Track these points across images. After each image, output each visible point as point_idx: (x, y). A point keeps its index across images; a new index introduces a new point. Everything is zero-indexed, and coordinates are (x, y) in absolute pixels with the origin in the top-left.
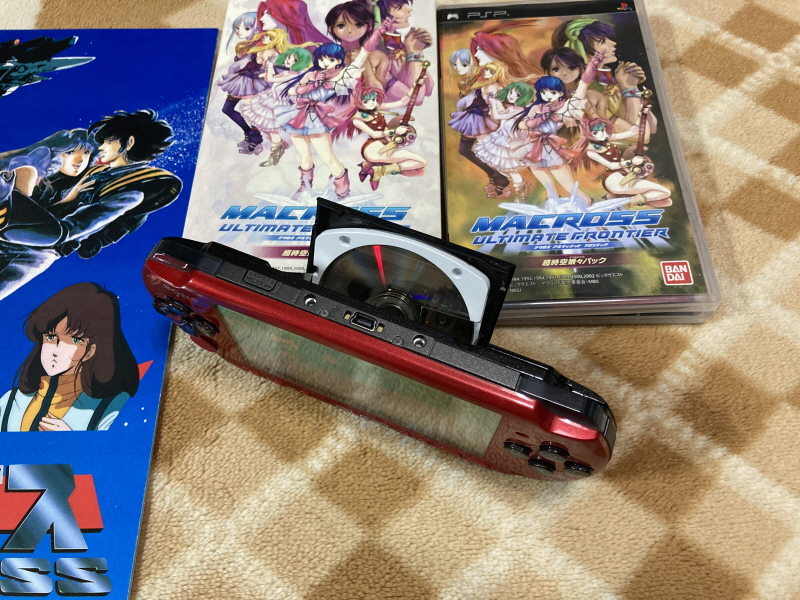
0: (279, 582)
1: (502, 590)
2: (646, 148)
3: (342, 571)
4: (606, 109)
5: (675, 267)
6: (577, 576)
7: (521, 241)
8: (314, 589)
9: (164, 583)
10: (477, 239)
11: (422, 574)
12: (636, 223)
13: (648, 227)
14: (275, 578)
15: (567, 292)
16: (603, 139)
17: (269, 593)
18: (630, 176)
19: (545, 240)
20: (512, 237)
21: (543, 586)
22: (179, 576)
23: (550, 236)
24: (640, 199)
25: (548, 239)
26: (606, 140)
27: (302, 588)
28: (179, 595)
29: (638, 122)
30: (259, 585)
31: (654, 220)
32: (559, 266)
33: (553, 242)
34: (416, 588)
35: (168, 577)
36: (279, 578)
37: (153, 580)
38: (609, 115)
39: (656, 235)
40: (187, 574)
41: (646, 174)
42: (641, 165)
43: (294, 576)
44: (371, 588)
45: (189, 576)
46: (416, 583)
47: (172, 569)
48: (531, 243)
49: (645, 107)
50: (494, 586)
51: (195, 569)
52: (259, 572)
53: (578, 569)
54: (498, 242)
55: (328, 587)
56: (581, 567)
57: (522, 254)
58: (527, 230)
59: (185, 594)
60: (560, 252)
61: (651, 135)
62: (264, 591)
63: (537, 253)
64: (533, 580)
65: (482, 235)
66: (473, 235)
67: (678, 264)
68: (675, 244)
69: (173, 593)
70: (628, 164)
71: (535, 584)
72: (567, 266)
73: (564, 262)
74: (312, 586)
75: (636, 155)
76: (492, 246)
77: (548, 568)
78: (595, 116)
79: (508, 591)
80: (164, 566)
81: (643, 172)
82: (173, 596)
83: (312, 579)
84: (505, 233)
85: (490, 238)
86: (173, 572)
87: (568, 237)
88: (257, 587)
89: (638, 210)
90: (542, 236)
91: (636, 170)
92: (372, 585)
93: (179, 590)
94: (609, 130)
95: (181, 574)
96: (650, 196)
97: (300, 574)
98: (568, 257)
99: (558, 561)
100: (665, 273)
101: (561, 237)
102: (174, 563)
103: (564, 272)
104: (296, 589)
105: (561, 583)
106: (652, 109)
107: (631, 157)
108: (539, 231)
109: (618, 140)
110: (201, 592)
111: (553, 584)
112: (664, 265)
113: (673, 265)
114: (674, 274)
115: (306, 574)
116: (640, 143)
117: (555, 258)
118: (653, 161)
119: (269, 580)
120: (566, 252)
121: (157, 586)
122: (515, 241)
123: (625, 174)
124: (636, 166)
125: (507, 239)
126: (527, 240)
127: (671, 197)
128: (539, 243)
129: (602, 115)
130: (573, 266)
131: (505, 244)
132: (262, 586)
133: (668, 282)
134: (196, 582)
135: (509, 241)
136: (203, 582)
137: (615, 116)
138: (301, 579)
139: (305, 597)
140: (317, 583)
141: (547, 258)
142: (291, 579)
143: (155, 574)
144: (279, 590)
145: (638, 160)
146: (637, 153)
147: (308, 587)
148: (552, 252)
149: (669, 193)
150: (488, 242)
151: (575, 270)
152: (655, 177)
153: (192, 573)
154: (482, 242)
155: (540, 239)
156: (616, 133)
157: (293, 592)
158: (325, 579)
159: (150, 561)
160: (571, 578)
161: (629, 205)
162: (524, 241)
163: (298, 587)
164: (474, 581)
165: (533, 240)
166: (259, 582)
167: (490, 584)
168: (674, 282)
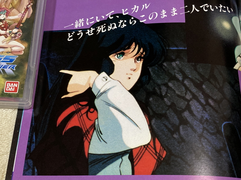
2: (21, 25)
4: (10, 3)
5: (12, 84)
12: (3, 61)
13: (7, 64)
16: (3, 19)
18: (9, 38)
24: (9, 50)
26: (4, 19)
29: (23, 12)
31: (11, 61)
38: (11, 6)
39: (9, 68)
41: (17, 38)
42: (16, 33)
49: (29, 4)
61: (27, 19)
67: (14, 83)
68: (17, 73)
70: (10, 32)
75: (15, 28)
78: (4, 6)
81: (15, 37)
89: (6, 55)
91: (13, 35)
94: (8, 14)
96: (14, 49)
100: (6, 87)
106: (32, 6)
107: (12, 29)
109: (10, 20)
112: (7, 83)
113: (11, 83)
114: (10, 87)
116: (20, 22)
118: (22, 32)
123: (6, 37)
124: (13, 34)
127: (24, 50)
129: (7, 7)
133: (6, 91)
137: (13, 8)
145: (15, 31)
146: (16, 27)
149: (24, 48)
152: (20, 40)
156: (10, 16)
161: (2, 52)
168: (9, 91)
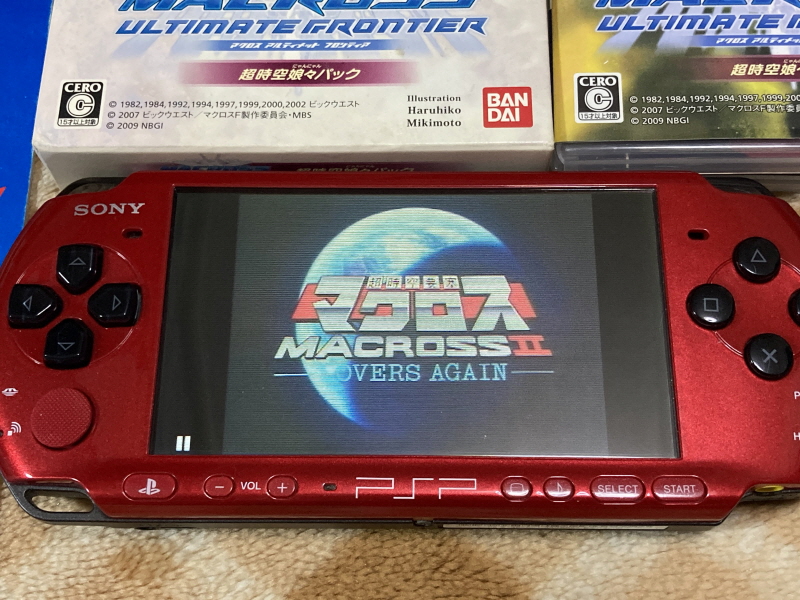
0: (240, 571)
1: (646, 587)
3: (354, 550)
6: (785, 564)
7: (690, 26)
8: (304, 583)
9: (35, 573)
10: (607, 20)
11: (499, 558)
14: (233, 564)
15: (775, 126)
17: (223, 589)
19: (736, 28)
20: (674, 19)
21: (723, 580)
22: (60, 562)
23: (747, 20)
25: (744, 26)
27: (282, 581)
28: (61, 593)
30: (205, 576)
32: (763, 77)
33: (752, 31)
34: (490, 585)
35: (41, 563)
36: (241, 565)
37: (14, 568)
40: (74, 558)
43: (267, 561)
44: (407, 580)
45: (79, 561)
46: (490, 575)
47: (47, 550)
48: (711, 32)
50: (632, 581)
51: (88, 549)
52: (204, 554)
53: (786, 552)
54: (646, 29)
55: (331, 580)
56: (790, 547)
57: (692, 51)
58: (702, 7)
59: (72, 591)
60: (766, 50)
62: (213, 586)
63: (721, 51)
64: (704, 570)
65: (616, 13)
66: (599, 14)
69: (50, 589)
71: (705, 577)
72: (779, 77)
73: (772, 69)
74: (300, 578)
76: (635, 34)
77: (732, 550)
79: (659, 587)
80: (34, 543)
82: (51, 595)
83: (300, 565)
84: (660, 11)
85: (632, 20)
86: (49, 555)
87: (783, 23)
88: (201, 581)
90: (732, 19)
92: (410, 575)
93: (62, 584)
95: (63, 558)
97: (280, 557)
98: (780, 60)
99: (750, 537)
101: (768, 22)
102: (52, 539)
103: (772, 88)
104: (271, 583)
105: (754, 576)
108: (727, 10)
110: (101, 589)
111: (742, 576)
115: (290, 555)
117: (756, 62)
119: (222, 568)
120: (777, 51)
121: (22, 578)
122: (679, 27)
125: (664, 23)
126: (703, 25)
128: (726, 32)
130: (790, 77)
131: (660, 32)
132: (211, 579)
134: (92, 572)
135: (669, 26)
136: (102, 571)
138: (281, 566)
139: (288, 596)
140: (308, 573)
141: (741, 61)
142: (263, 565)
143: (17, 557)
144: (241, 586)
147: (293, 579)
148: (750, 50)
150: (628, 27)
151: (794, 85)
153: (83, 557)
154: (616, 27)
155: (728, 25)
157: (266, 588)
158: (324, 564)
159: (10, 535)
160: (773, 566)
162: (696, 27)
163: (276, 579)
164: (594, 572)
165: (713, 26)
166: (205, 571)
167: (626, 576)
